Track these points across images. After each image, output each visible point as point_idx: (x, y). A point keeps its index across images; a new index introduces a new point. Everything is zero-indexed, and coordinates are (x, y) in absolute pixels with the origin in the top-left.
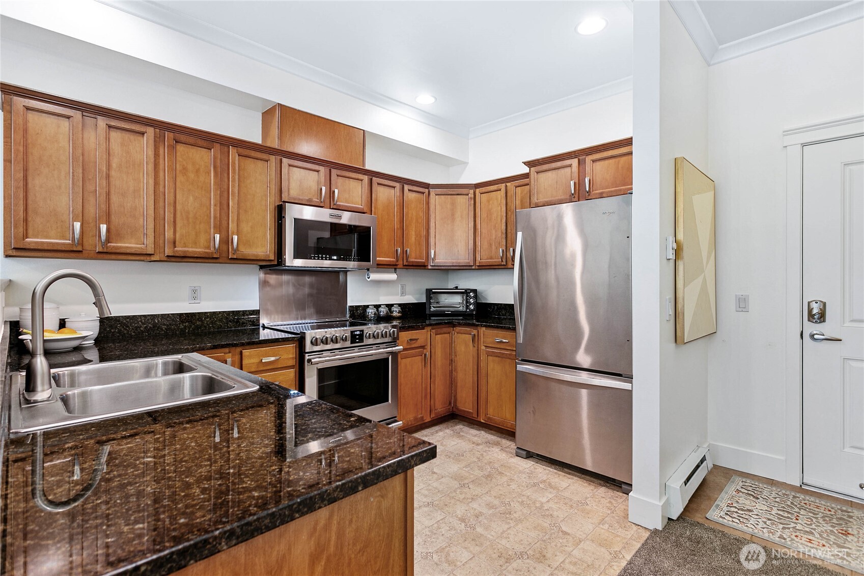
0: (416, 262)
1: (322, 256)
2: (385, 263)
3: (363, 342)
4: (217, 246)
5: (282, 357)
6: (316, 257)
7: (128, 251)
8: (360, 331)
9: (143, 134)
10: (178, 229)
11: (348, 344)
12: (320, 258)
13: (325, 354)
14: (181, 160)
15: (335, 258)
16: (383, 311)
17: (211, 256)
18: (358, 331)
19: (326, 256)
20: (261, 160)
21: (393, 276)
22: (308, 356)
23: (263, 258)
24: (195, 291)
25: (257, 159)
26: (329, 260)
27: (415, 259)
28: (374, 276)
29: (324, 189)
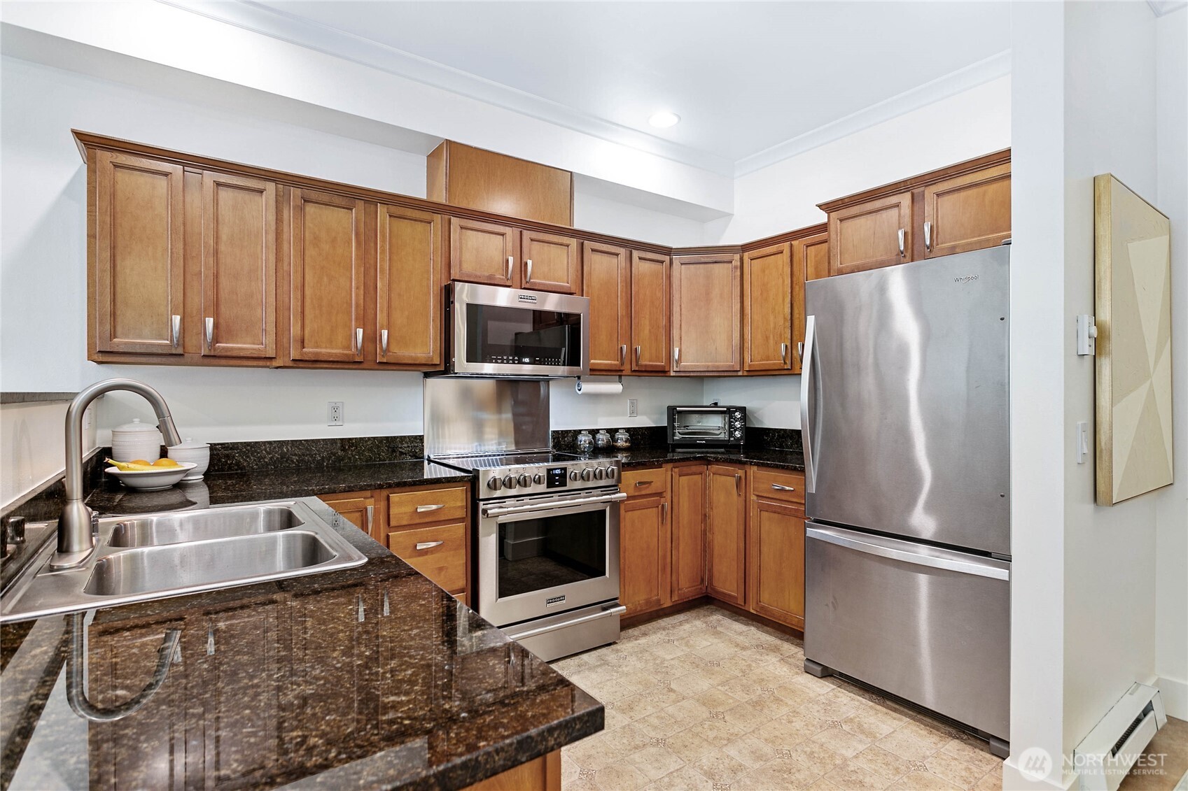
0: (652, 366)
1: (508, 358)
2: (603, 368)
3: (566, 485)
4: (359, 345)
5: (446, 506)
6: (499, 359)
7: (242, 354)
8: (561, 469)
9: (261, 192)
10: (307, 322)
11: (542, 488)
12: (505, 361)
13: (509, 502)
14: (311, 225)
15: (527, 360)
16: (603, 439)
17: (351, 360)
18: (558, 469)
19: (514, 358)
20: (421, 221)
21: (616, 388)
22: (484, 504)
23: (423, 362)
24: (335, 409)
25: (416, 220)
26: (518, 363)
27: (650, 361)
28: (587, 387)
29: (511, 259)
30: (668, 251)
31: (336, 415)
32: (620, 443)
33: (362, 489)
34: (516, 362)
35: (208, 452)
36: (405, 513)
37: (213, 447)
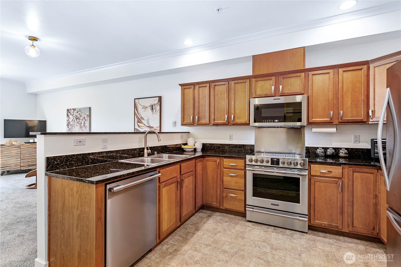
0: (352, 120)
1: (269, 120)
2: (319, 122)
3: (279, 165)
4: (226, 119)
5: (239, 165)
6: (265, 121)
7: (204, 123)
8: (277, 159)
9: (206, 86)
10: (215, 115)
11: (269, 164)
12: (268, 122)
13: (256, 167)
14: (216, 91)
15: (277, 121)
16: (329, 152)
17: (225, 124)
18: (276, 159)
19: (271, 120)
20: (244, 83)
21: (334, 130)
22: (248, 166)
23: (244, 123)
24: (231, 136)
25: (242, 83)
26: (273, 122)
27: (351, 118)
28: (314, 130)
29: (273, 87)
30: (367, 63)
31: (231, 138)
32: (341, 155)
33: (216, 156)
34: (272, 122)
35: (202, 145)
36: (227, 165)
37: (203, 144)
